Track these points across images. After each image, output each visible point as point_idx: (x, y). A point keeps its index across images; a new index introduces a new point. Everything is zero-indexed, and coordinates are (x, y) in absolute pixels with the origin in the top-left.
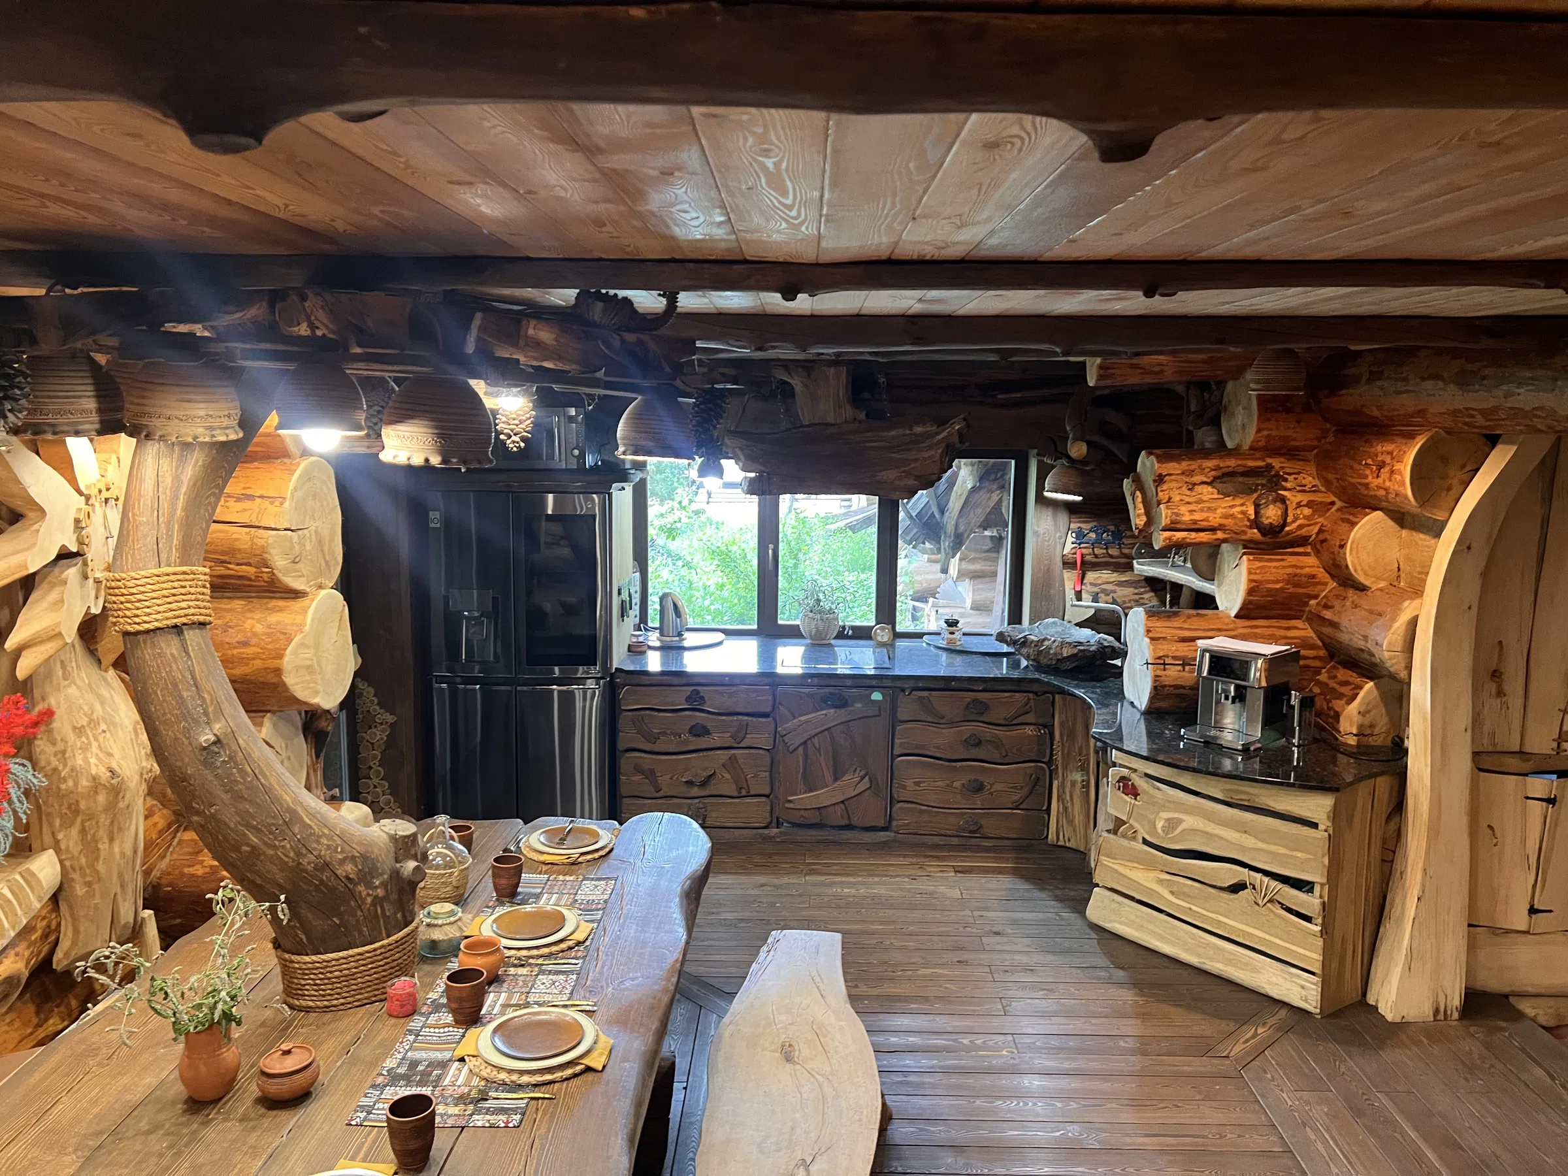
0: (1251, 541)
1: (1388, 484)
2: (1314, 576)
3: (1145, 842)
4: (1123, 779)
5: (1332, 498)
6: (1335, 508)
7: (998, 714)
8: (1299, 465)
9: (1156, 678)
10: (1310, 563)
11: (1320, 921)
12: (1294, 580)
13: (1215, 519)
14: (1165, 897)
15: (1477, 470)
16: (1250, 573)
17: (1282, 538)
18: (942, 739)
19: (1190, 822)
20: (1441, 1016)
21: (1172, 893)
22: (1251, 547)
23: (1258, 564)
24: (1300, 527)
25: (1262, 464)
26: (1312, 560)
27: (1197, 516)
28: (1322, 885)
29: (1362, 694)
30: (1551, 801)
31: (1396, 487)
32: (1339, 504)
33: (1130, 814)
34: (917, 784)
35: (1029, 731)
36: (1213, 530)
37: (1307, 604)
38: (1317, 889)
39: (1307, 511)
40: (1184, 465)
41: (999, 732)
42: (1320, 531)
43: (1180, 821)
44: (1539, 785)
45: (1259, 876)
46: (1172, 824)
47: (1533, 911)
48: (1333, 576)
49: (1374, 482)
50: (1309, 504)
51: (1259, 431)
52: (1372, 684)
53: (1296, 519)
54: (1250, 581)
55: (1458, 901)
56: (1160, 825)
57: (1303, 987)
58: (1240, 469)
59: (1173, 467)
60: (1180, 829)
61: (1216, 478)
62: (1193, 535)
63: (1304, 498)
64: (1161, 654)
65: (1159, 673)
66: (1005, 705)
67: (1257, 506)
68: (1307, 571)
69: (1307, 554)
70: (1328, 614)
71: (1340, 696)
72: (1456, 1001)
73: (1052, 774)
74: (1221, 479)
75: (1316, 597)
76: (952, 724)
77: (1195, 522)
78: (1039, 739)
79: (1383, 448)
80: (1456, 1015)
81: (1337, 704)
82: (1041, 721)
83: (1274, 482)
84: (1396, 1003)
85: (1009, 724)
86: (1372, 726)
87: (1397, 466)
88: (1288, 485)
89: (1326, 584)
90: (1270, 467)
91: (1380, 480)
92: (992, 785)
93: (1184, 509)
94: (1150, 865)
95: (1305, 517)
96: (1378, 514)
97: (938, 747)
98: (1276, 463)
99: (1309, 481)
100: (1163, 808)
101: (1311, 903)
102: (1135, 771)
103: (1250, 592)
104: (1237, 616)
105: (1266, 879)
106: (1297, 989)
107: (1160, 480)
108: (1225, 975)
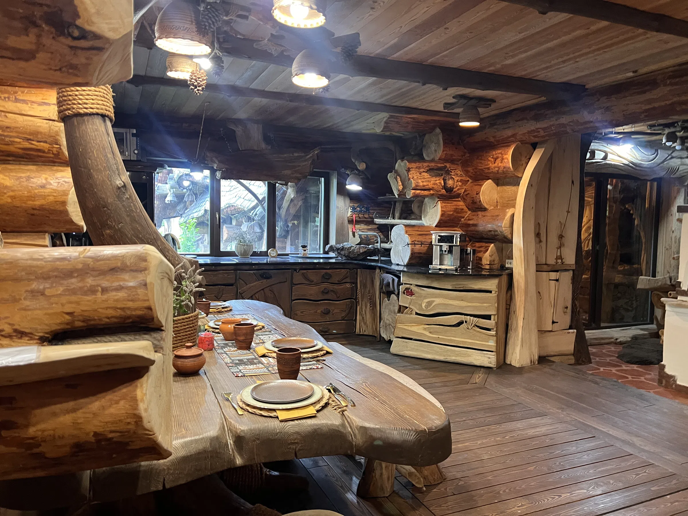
0: (441, 195)
1: (500, 164)
2: (463, 209)
3: (417, 314)
4: (407, 289)
5: (468, 179)
6: (469, 183)
7: (335, 279)
8: (455, 166)
9: (412, 250)
10: (461, 204)
11: (495, 329)
12: (456, 211)
13: (431, 186)
14: (427, 335)
15: (530, 159)
16: (442, 208)
17: (453, 194)
18: (313, 291)
19: (438, 301)
20: (533, 364)
21: (430, 332)
22: (442, 198)
23: (444, 204)
24: (458, 189)
25: (443, 165)
26: (461, 203)
27: (425, 184)
28: (494, 315)
29: (490, 249)
30: (557, 280)
31: (505, 165)
32: (470, 181)
33: (410, 304)
34: (302, 312)
35: (348, 285)
36: (429, 190)
37: (460, 220)
38: (492, 317)
39: (460, 184)
40: (417, 164)
41: (336, 287)
42: (465, 191)
43: (433, 301)
44: (553, 275)
45: (469, 317)
46: (429, 304)
47: (553, 322)
48: (469, 209)
49: (492, 165)
50: (461, 181)
51: (443, 151)
52: (493, 245)
53: (457, 186)
54: (442, 211)
55: (534, 319)
56: (424, 305)
57: (489, 358)
58: (436, 167)
59: (413, 165)
60: (433, 305)
61: (428, 170)
62: (423, 192)
63: (459, 178)
64: (413, 240)
65: (413, 247)
66: (339, 274)
67: (444, 180)
68: (460, 207)
69: (459, 201)
70: (471, 222)
71: (480, 251)
72: (536, 357)
73: (357, 303)
74: (430, 170)
75: (463, 217)
76: (317, 284)
77: (424, 186)
78: (352, 288)
79: (496, 153)
80: (537, 363)
81: (479, 255)
82: (353, 281)
83: (448, 172)
84: (519, 360)
85: (339, 283)
86: (494, 261)
87: (505, 157)
88: (453, 174)
89: (466, 212)
90: (446, 167)
91: (496, 164)
92: (333, 310)
93: (420, 181)
94: (419, 323)
95: (460, 186)
96: (490, 181)
97: (311, 295)
98: (448, 165)
99: (459, 173)
100: (425, 297)
101: (490, 323)
102: (411, 284)
103: (442, 215)
104: (436, 226)
105: (472, 318)
106: (486, 359)
107: (408, 170)
108: (456, 361)
